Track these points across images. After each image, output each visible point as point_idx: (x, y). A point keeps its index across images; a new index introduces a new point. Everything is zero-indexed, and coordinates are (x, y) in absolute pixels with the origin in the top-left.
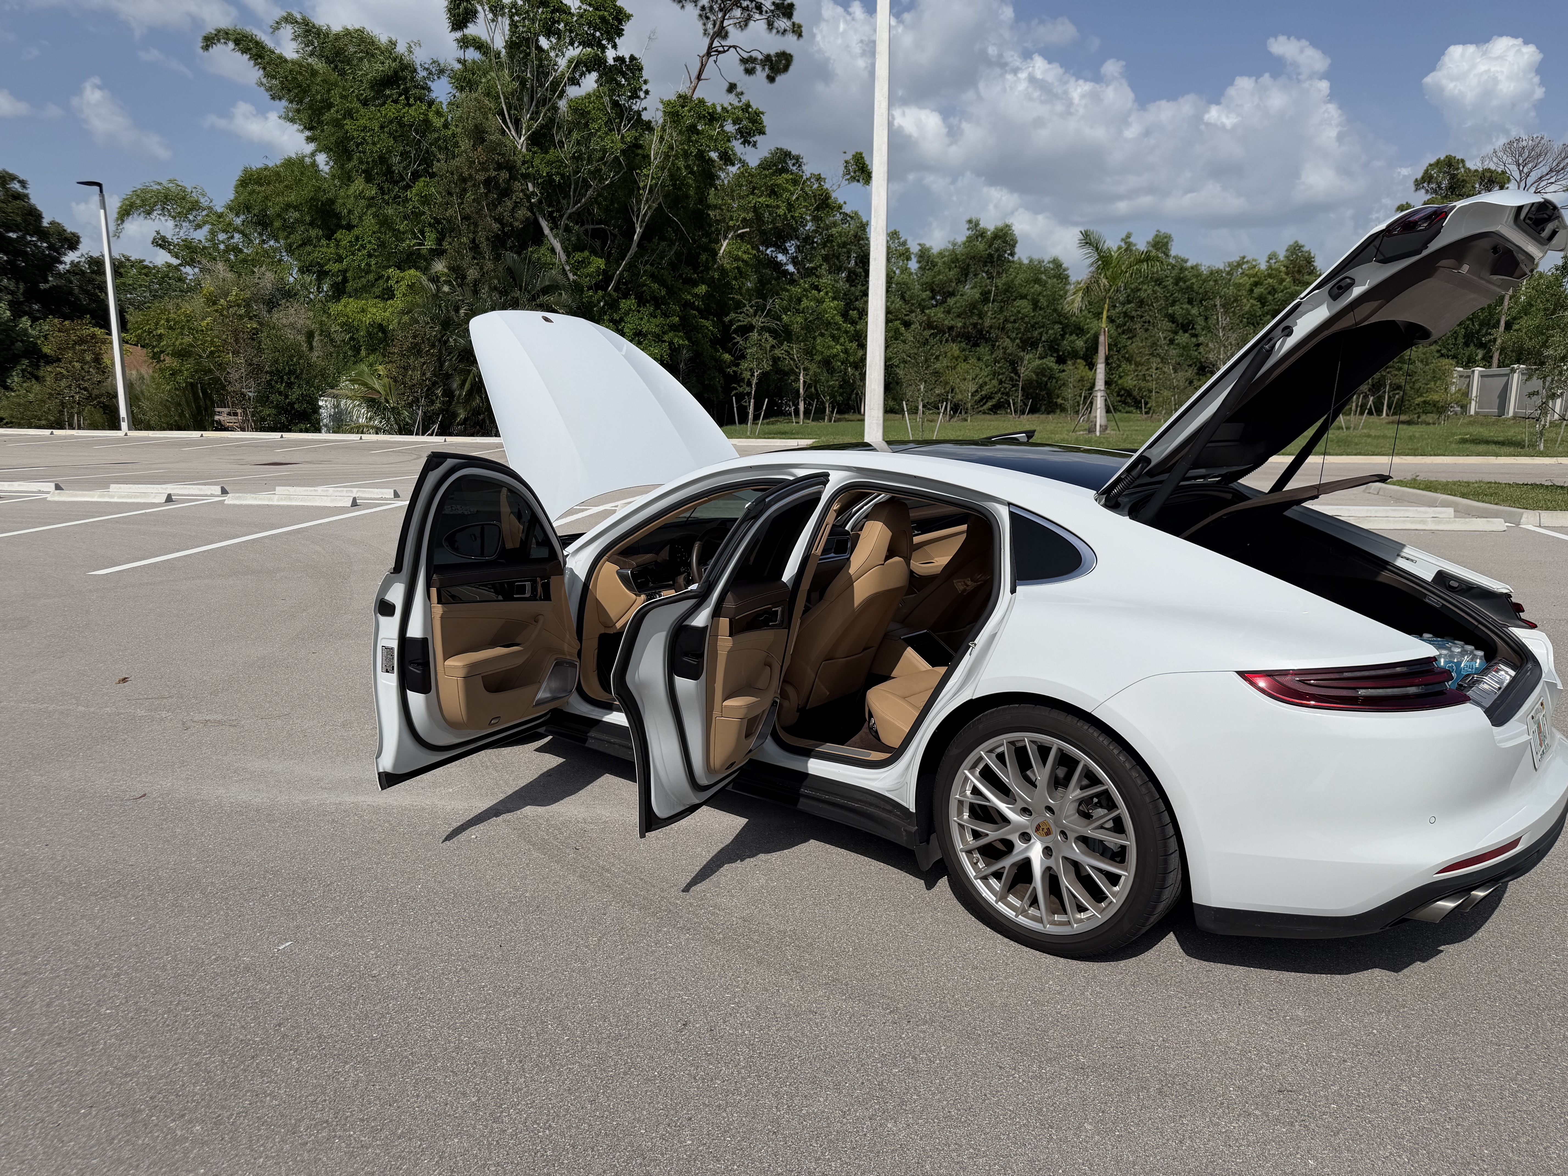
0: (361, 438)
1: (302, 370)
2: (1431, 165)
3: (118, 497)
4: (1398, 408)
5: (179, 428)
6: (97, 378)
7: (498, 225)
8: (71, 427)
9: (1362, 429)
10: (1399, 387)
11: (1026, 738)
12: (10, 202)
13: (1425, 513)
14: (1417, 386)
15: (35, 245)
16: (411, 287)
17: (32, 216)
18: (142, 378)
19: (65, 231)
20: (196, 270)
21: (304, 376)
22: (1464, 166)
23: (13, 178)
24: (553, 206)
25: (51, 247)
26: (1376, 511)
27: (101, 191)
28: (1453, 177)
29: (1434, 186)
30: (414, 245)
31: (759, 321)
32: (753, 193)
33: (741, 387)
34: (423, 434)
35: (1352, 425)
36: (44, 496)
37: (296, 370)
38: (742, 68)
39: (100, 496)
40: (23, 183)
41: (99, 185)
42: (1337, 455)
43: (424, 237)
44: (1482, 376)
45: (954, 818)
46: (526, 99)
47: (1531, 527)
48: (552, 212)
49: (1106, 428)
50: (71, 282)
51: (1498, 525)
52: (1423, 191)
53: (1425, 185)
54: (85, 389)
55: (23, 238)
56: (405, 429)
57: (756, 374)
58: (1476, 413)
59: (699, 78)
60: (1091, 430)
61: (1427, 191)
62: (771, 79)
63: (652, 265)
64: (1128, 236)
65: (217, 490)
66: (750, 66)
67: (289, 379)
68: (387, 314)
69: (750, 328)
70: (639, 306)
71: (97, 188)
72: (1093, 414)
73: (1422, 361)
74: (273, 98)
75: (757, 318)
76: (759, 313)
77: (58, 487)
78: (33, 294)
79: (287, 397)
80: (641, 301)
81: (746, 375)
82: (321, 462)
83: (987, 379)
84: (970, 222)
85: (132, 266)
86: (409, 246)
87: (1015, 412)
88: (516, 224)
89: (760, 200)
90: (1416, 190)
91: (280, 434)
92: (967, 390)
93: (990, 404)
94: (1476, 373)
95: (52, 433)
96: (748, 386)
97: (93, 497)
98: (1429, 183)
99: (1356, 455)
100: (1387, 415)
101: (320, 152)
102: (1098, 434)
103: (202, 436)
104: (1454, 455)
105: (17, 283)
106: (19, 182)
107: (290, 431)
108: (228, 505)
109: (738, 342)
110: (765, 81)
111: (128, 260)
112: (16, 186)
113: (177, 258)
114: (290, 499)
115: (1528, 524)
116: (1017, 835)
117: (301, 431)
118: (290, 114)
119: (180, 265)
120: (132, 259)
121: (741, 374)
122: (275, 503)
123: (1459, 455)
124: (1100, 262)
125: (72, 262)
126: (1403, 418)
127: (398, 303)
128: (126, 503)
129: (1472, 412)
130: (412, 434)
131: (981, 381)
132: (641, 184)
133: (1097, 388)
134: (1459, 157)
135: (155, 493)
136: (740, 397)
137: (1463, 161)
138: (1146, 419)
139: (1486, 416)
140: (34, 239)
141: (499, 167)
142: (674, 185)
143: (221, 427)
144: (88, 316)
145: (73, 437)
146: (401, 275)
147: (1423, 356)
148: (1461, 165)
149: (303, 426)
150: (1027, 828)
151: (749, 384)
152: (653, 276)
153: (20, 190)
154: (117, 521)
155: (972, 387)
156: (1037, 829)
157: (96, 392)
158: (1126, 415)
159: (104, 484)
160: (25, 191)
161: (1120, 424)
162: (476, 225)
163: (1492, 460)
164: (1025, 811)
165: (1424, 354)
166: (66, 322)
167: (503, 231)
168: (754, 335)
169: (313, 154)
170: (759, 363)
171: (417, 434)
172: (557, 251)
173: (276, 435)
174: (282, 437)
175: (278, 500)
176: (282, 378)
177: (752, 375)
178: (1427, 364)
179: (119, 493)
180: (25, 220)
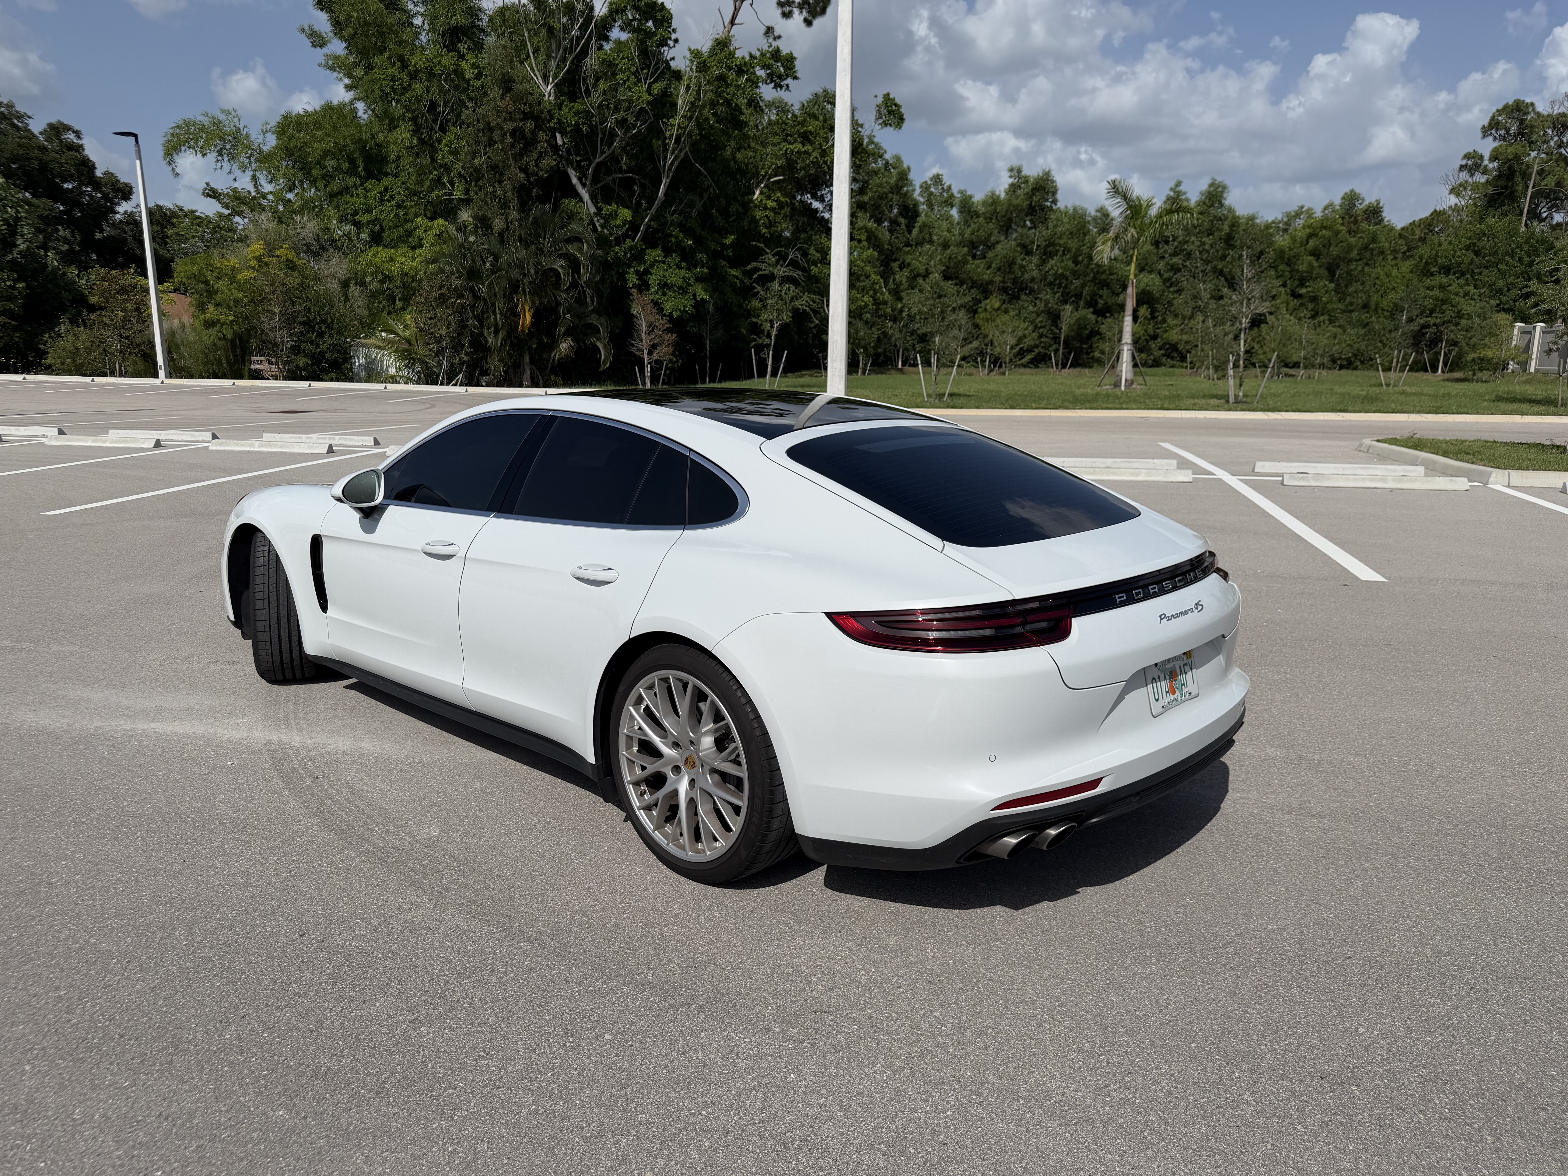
0: (385, 388)
1: (332, 320)
2: (1498, 111)
3: (111, 442)
4: (1453, 365)
5: (216, 376)
6: (138, 327)
7: (523, 175)
8: (113, 374)
9: (1403, 385)
10: (1455, 344)
11: (672, 675)
12: (64, 153)
13: (1395, 471)
14: (1472, 342)
15: (90, 195)
16: (439, 236)
17: (86, 166)
18: (183, 326)
19: (118, 181)
20: (246, 220)
21: (335, 326)
22: (1534, 110)
23: (68, 128)
24: (580, 156)
25: (105, 196)
26: (1344, 469)
27: (137, 141)
28: (1522, 122)
29: (1502, 132)
30: (443, 195)
31: (781, 271)
32: (785, 140)
33: (760, 338)
34: (448, 384)
35: (1392, 382)
36: (44, 440)
37: (327, 319)
38: (779, 11)
39: (93, 441)
40: (78, 134)
41: (135, 136)
42: (1355, 412)
43: (453, 187)
44: (1544, 332)
45: (623, 752)
46: (554, 46)
47: (1498, 487)
48: (580, 161)
49: (1132, 382)
50: (126, 233)
51: (1462, 483)
52: (1491, 138)
53: (1493, 132)
54: (127, 338)
55: (79, 187)
56: (430, 378)
57: (775, 326)
58: (1536, 370)
59: (732, 22)
60: (1117, 385)
61: (1495, 139)
62: (808, 23)
63: (680, 214)
64: (1179, 184)
65: (208, 436)
66: (787, 9)
67: (320, 328)
68: (415, 264)
69: (771, 277)
70: (665, 257)
71: (133, 139)
72: (1119, 369)
73: (1479, 316)
74: (314, 46)
75: (779, 267)
76: (781, 262)
77: (61, 432)
78: (89, 244)
79: (318, 346)
80: (667, 252)
81: (767, 326)
82: (335, 411)
83: (1026, 332)
84: (1011, 170)
85: (185, 216)
86: (438, 196)
87: (1057, 365)
88: (541, 173)
89: (792, 147)
90: (1484, 137)
91: (308, 383)
92: (1005, 344)
93: (1029, 357)
94: (1538, 330)
95: (93, 380)
96: (767, 338)
97: (87, 441)
98: (1497, 130)
99: (1375, 412)
100: (1443, 372)
101: (359, 100)
102: (1123, 388)
103: (234, 384)
104: (1478, 413)
105: (73, 233)
106: (74, 132)
107: (322, 380)
108: (212, 451)
109: (758, 293)
110: (803, 25)
111: (181, 210)
112: (71, 136)
113: (227, 208)
114: (271, 446)
115: (1496, 483)
116: (670, 767)
117: (332, 380)
118: (330, 62)
119: (229, 214)
120: (185, 209)
121: (761, 325)
122: (256, 449)
123: (1483, 414)
124: (1129, 212)
125: (126, 212)
126: (1458, 375)
127: (425, 252)
128: (117, 448)
129: (1532, 370)
130: (437, 384)
131: (1020, 334)
132: (668, 134)
133: (1123, 342)
134: (1528, 100)
135: (144, 439)
136: (760, 348)
137: (1532, 104)
138: (1191, 374)
139: (1546, 374)
140: (89, 189)
141: (526, 116)
142: (700, 134)
143: (257, 375)
144: (134, 265)
145: (113, 384)
146: (430, 224)
147: (1480, 311)
148: (1530, 109)
149: (334, 375)
150: (678, 761)
151: (769, 336)
152: (681, 226)
153: (75, 141)
154: (97, 465)
155: (1011, 340)
156: (686, 763)
157: (138, 341)
158: (1171, 370)
159: (103, 430)
160: (80, 142)
161: (1147, 378)
162: (502, 174)
163: (1517, 419)
164: (676, 745)
165: (1482, 309)
166: (113, 272)
167: (529, 181)
168: (775, 285)
169: (352, 102)
170: (779, 315)
171: (442, 384)
172: (585, 200)
173: (304, 384)
174: (310, 386)
175: (259, 447)
176: (313, 327)
177: (772, 327)
178: (1485, 319)
179: (116, 438)
180: (77, 171)
